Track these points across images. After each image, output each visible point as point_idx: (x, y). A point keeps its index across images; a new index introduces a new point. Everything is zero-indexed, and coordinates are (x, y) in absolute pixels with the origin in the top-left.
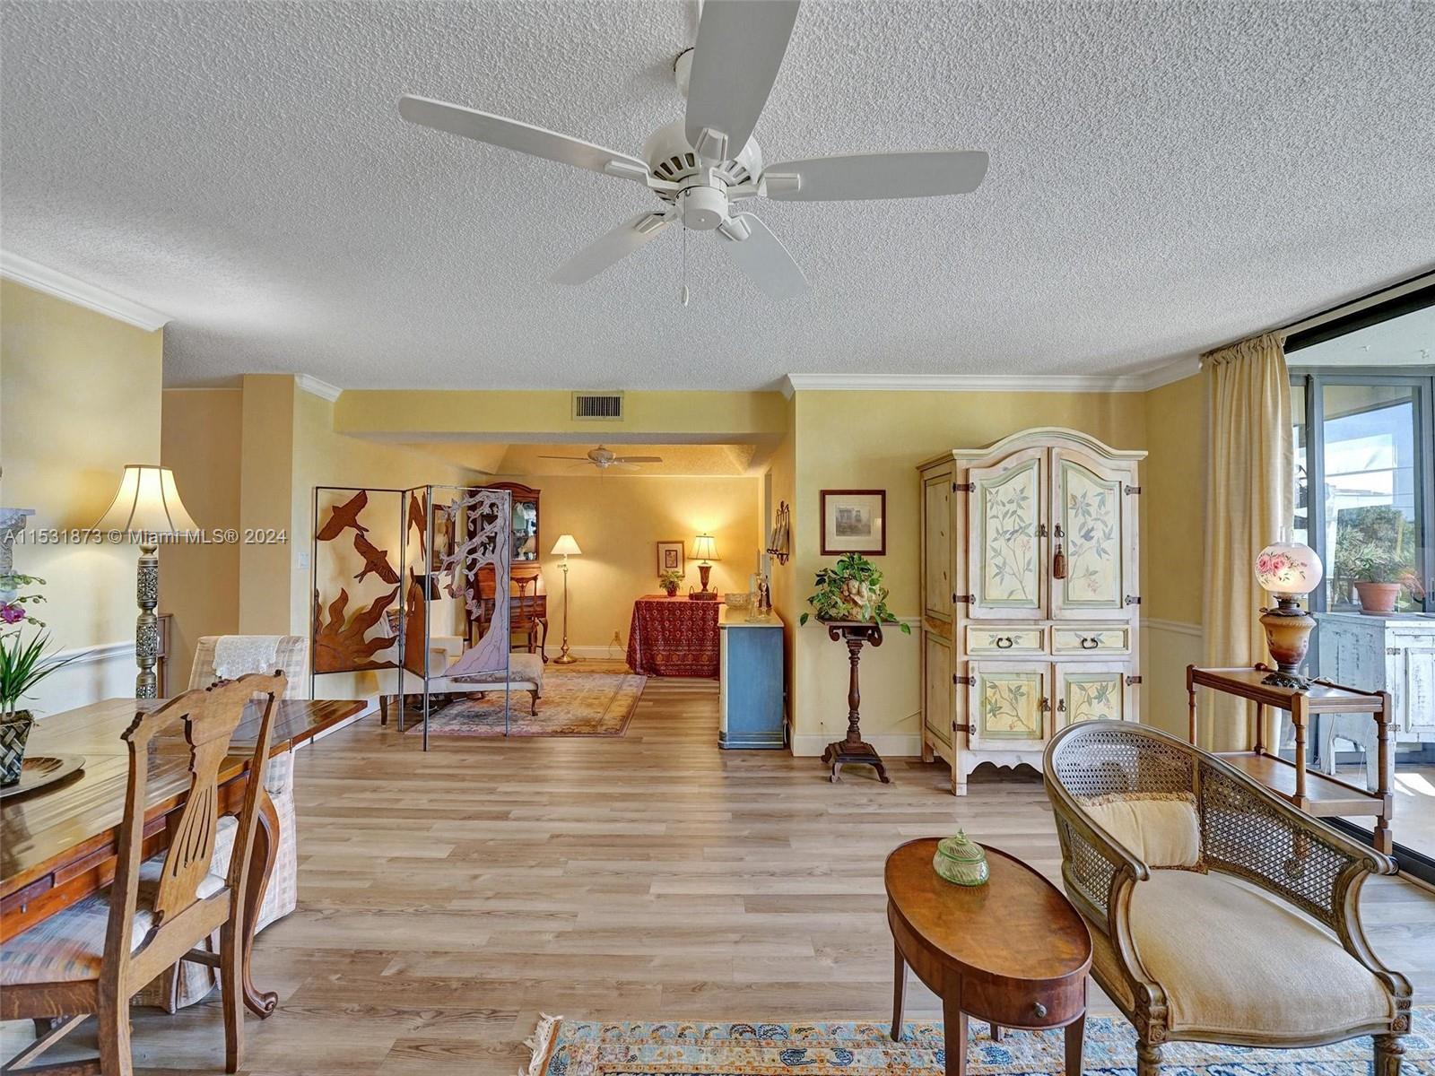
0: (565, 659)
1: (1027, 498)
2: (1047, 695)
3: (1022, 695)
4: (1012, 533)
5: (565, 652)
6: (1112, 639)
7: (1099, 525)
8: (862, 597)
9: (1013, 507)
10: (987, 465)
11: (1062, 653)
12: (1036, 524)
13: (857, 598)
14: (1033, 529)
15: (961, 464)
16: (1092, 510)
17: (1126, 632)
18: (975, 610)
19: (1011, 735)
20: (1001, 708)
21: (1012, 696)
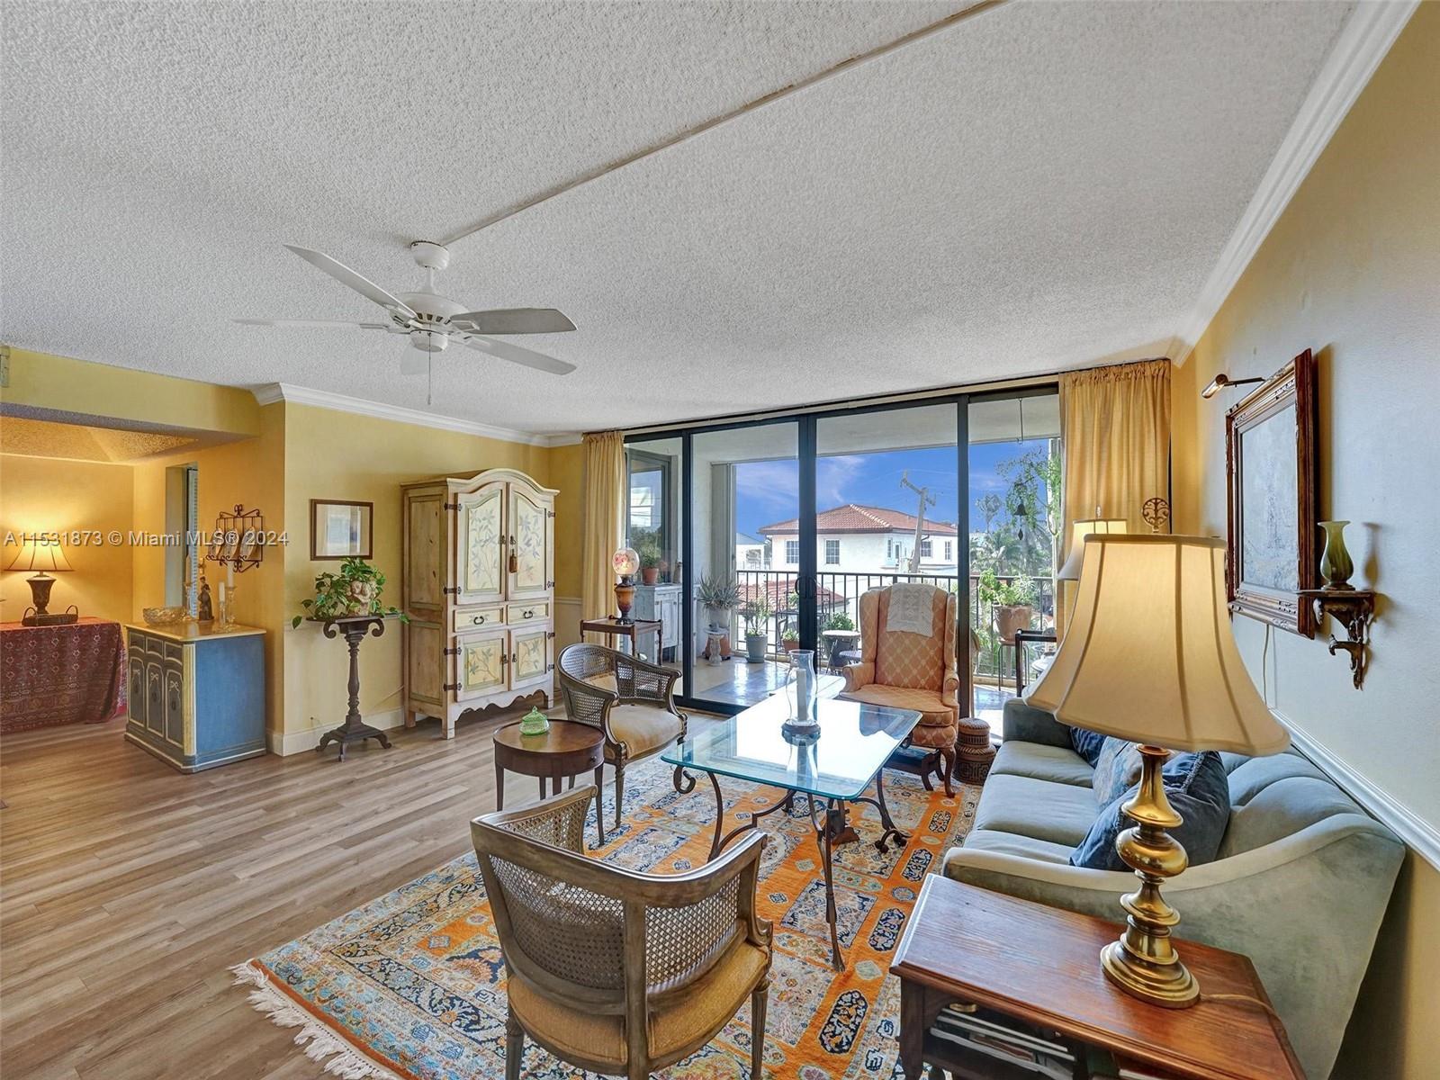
1: (493, 518)
2: (506, 653)
3: (491, 655)
4: (485, 542)
6: (540, 610)
7: (534, 536)
8: (365, 595)
9: (485, 523)
10: (470, 491)
11: (514, 623)
12: (499, 535)
13: (360, 597)
14: (497, 539)
15: (452, 490)
16: (531, 526)
17: (547, 605)
18: (461, 599)
19: (484, 685)
20: (478, 667)
21: (484, 657)
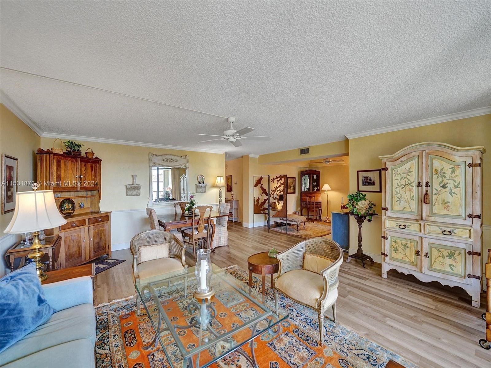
0: (327, 221)
1: (412, 172)
2: (419, 249)
3: (408, 247)
4: (405, 185)
5: (327, 219)
6: (462, 233)
7: (451, 182)
9: (405, 175)
10: (393, 160)
11: (430, 234)
12: (416, 182)
14: (415, 184)
15: (384, 161)
16: (447, 175)
17: (470, 231)
18: (389, 213)
19: (402, 261)
20: (398, 250)
21: (403, 247)
